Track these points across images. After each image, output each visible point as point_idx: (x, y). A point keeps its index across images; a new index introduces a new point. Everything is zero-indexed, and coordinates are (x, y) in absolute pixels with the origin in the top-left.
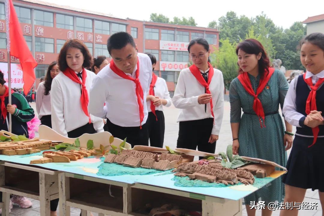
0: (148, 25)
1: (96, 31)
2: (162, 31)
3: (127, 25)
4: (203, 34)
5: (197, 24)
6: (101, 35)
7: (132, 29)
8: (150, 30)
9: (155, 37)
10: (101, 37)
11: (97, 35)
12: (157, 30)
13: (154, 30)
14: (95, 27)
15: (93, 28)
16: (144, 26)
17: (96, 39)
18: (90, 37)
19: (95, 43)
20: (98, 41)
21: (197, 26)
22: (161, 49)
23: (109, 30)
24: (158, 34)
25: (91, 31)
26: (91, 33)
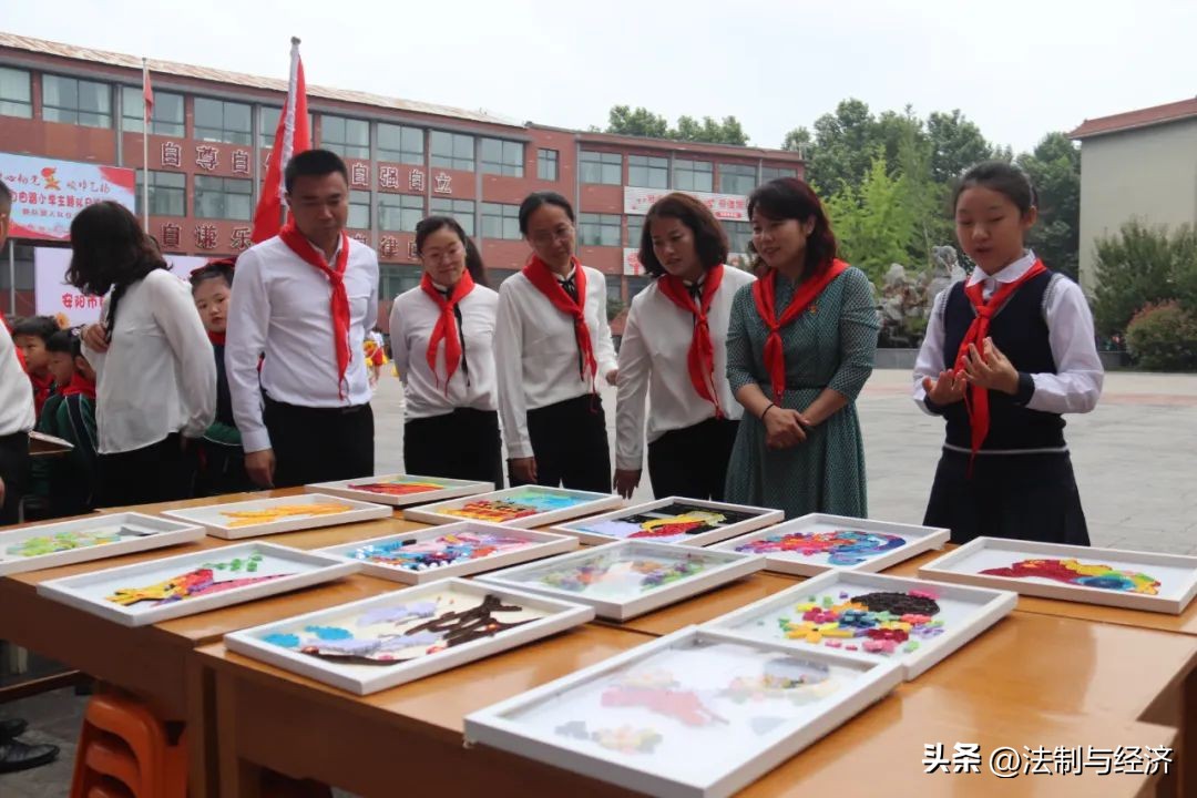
0: (590, 143)
1: (433, 162)
2: (632, 159)
3: (525, 144)
4: (757, 167)
5: (747, 139)
6: (448, 172)
7: (541, 153)
8: (595, 156)
9: (611, 175)
10: (448, 179)
11: (437, 171)
12: (617, 158)
13: (607, 157)
14: (432, 150)
15: (426, 153)
16: (578, 147)
17: (435, 184)
18: (417, 178)
19: (430, 195)
20: (441, 189)
21: (749, 144)
22: (628, 210)
23: (472, 157)
24: (618, 168)
25: (420, 161)
26: (420, 168)
